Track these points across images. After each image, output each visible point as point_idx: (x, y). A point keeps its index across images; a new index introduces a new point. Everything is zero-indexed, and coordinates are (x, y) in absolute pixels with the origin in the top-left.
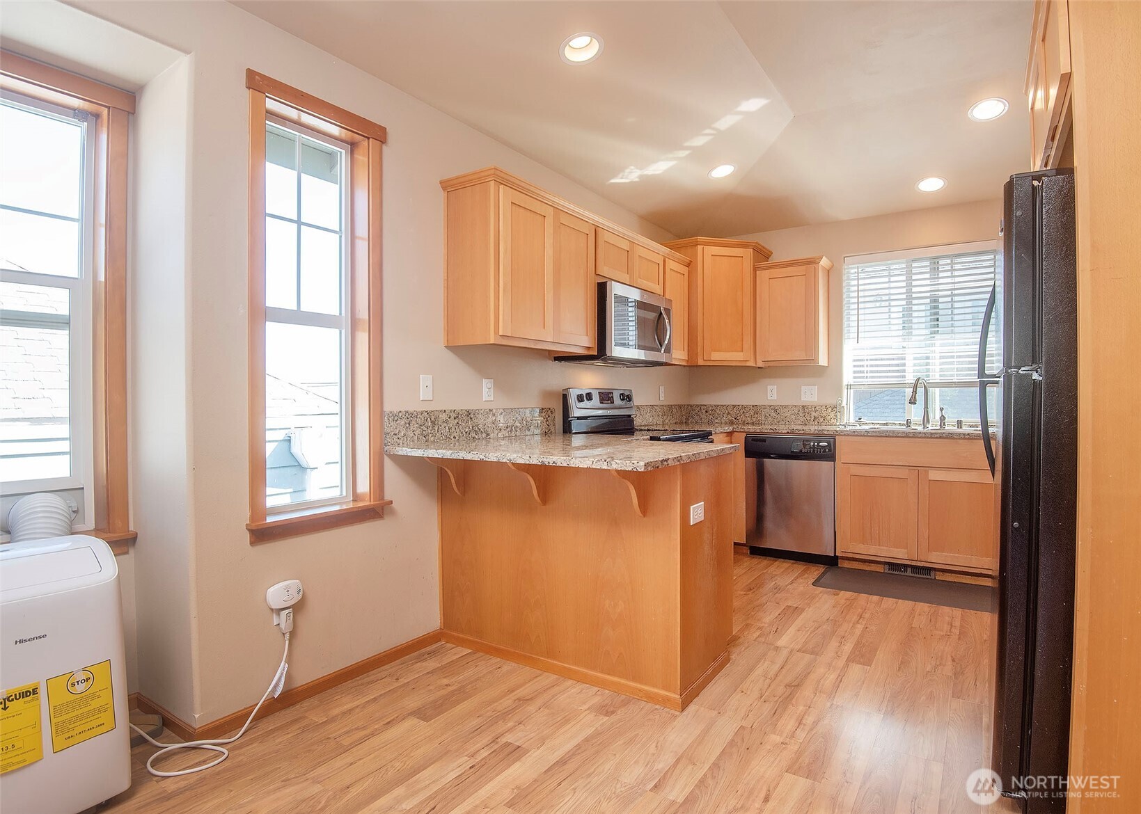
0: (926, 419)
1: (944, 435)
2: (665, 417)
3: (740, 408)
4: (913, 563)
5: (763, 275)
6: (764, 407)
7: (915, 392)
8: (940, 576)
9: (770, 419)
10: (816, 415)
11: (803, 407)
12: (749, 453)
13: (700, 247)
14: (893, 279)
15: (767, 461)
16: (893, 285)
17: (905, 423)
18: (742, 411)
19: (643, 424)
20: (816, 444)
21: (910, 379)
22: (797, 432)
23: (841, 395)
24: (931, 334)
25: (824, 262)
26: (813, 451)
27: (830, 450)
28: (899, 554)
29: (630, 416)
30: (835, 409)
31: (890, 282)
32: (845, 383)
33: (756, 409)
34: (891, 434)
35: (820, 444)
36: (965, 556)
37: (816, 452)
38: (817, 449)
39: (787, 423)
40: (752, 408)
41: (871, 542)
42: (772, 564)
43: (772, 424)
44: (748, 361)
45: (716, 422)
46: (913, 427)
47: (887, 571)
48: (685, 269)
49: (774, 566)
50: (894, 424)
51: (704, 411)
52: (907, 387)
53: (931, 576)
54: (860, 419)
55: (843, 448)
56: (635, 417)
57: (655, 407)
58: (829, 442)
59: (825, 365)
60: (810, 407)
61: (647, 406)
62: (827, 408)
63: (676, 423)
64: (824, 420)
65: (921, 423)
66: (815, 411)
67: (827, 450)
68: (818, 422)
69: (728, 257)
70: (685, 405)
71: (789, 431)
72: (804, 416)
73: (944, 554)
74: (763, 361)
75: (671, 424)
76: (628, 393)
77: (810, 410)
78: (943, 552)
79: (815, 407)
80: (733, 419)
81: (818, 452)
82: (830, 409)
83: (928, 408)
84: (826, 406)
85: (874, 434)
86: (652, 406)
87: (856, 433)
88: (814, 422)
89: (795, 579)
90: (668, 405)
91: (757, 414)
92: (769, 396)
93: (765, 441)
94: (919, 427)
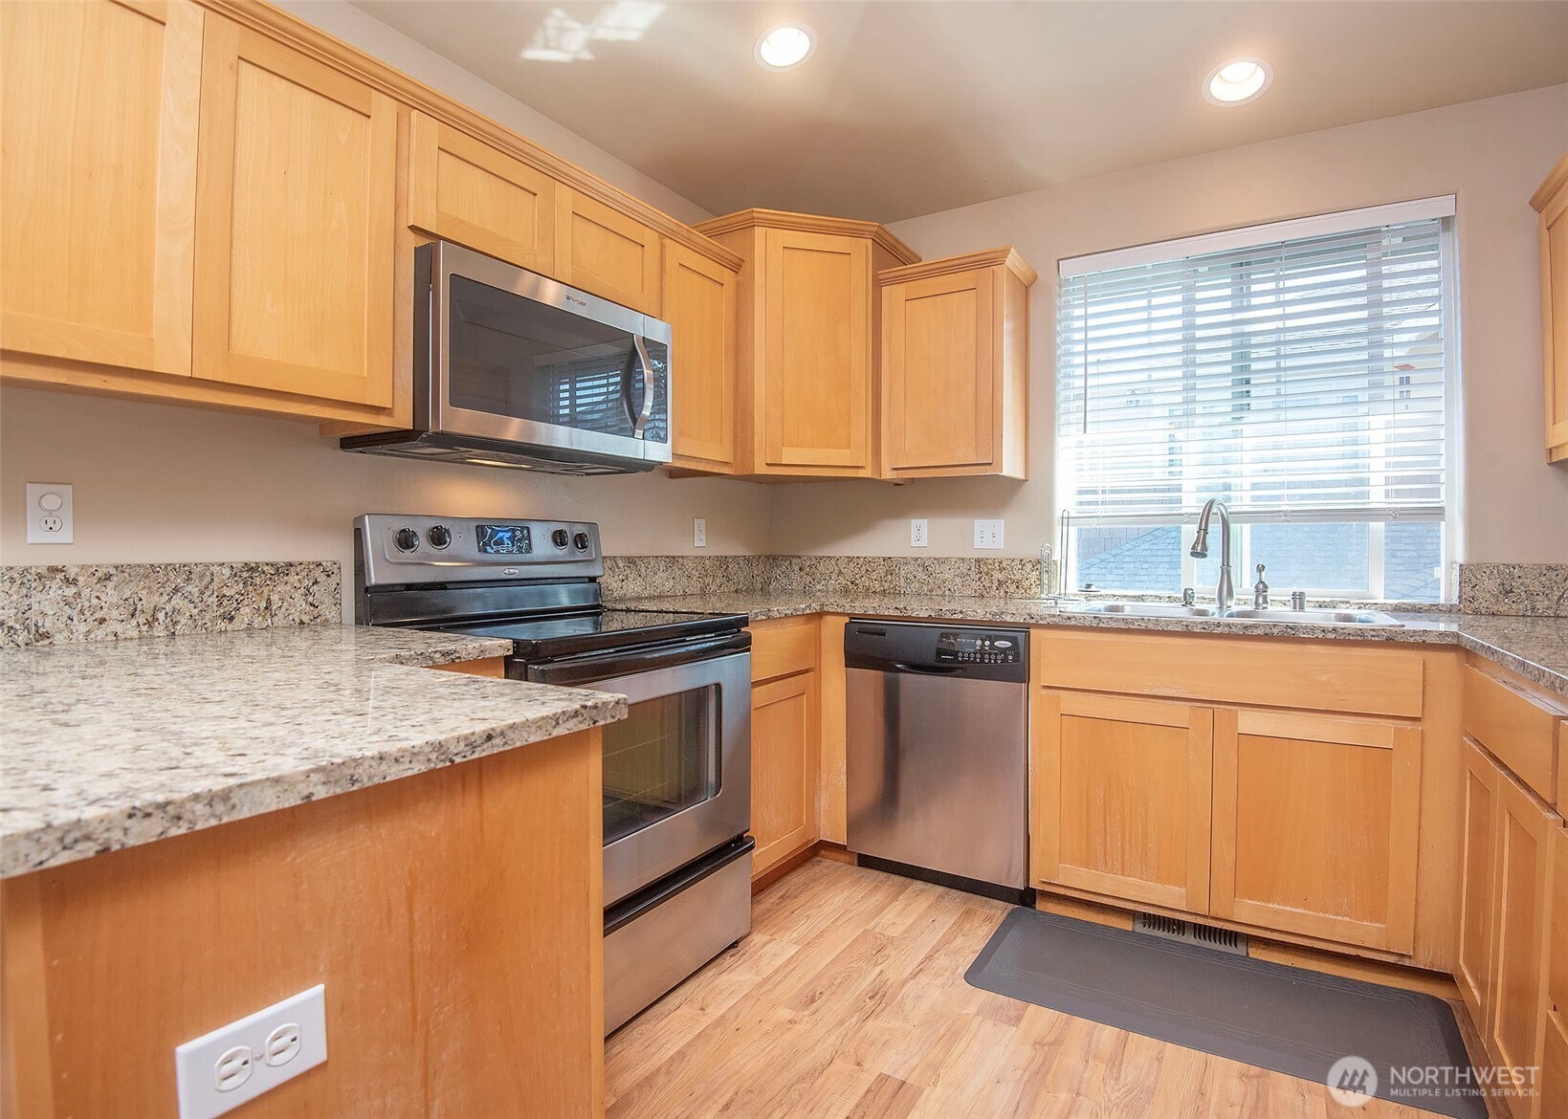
0: (1226, 589)
1: (1275, 631)
2: (709, 580)
3: (861, 561)
4: (1200, 921)
5: (893, 294)
6: (905, 561)
7: (1203, 531)
8: (1257, 953)
9: (914, 586)
10: (1002, 577)
11: (978, 561)
12: (855, 658)
13: (759, 231)
14: (1155, 301)
16: (1155, 314)
17: (1181, 595)
18: (864, 568)
19: (646, 594)
20: (987, 643)
21: (1192, 502)
22: (948, 616)
23: (1050, 538)
24: (1234, 410)
25: (1013, 260)
26: (981, 659)
27: (1016, 659)
28: (1168, 896)
29: (591, 579)
30: (1039, 566)
31: (1150, 320)
32: (1058, 514)
33: (890, 564)
34: (1151, 626)
35: (997, 643)
36: (1321, 915)
37: (986, 661)
38: (990, 654)
39: (947, 592)
40: (882, 563)
41: (1106, 865)
42: (896, 898)
43: (919, 594)
44: (861, 467)
45: (819, 587)
46: (1198, 607)
47: (1140, 928)
48: (728, 276)
49: (897, 906)
50: (1156, 597)
51: (797, 568)
52: (1185, 523)
53: (1240, 950)
54: (1089, 586)
55: (1047, 656)
56: (623, 580)
57: (680, 560)
58: (1013, 640)
59: (1019, 475)
60: (990, 561)
61: (657, 557)
62: (1024, 565)
63: (736, 591)
64: (1017, 587)
65: (1216, 596)
66: (1001, 570)
67: (1010, 657)
68: (1006, 592)
69: (819, 254)
70: (760, 557)
71: (933, 615)
72: (980, 579)
73: (1271, 905)
74: (894, 469)
75: (724, 592)
76: (579, 529)
77: (990, 567)
78: (1268, 902)
79: (1001, 563)
80: (849, 583)
81: (990, 661)
82: (1029, 566)
83: (1228, 565)
84: (1021, 560)
85: (1114, 625)
86: (673, 557)
87: (1073, 623)
88: (997, 591)
89: (929, 957)
90: (718, 557)
91: (892, 574)
92: (913, 538)
93: (884, 634)
94: (1212, 608)
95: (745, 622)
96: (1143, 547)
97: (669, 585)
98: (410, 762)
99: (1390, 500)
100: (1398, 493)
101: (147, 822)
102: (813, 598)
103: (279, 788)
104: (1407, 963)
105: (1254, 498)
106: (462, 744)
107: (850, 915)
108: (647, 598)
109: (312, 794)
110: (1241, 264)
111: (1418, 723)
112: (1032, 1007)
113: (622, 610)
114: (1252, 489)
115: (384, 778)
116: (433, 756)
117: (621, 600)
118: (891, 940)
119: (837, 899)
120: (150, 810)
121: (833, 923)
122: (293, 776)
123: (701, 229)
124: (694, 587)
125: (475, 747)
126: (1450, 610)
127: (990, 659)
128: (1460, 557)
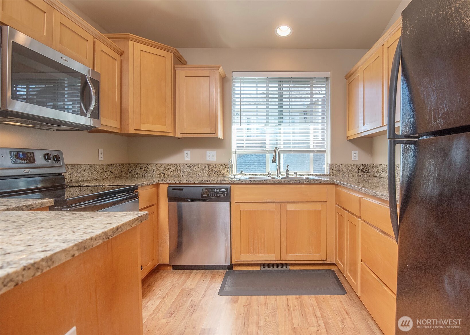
0: (279, 172)
1: (295, 182)
2: (105, 173)
3: (166, 165)
4: (278, 262)
5: (180, 74)
6: (183, 165)
7: (275, 155)
8: (292, 268)
9: (186, 173)
10: (215, 169)
11: (208, 165)
12: (171, 199)
13: (131, 42)
14: (259, 89)
15: (184, 204)
16: (259, 92)
17: (268, 174)
18: (167, 168)
19: (80, 179)
20: (218, 190)
21: (269, 147)
22: (205, 182)
23: (231, 157)
24: (279, 122)
25: (221, 70)
26: (217, 196)
27: (227, 194)
28: (270, 257)
29: (60, 174)
30: (227, 166)
32: (233, 150)
33: (177, 166)
34: (265, 182)
35: (221, 190)
36: (307, 254)
37: (218, 196)
38: (219, 194)
39: (198, 175)
40: (174, 166)
41: (254, 252)
42: (189, 277)
43: (188, 176)
44: (170, 132)
45: (149, 175)
46: (272, 177)
47: (262, 269)
48: (118, 57)
49: (190, 279)
50: (261, 174)
51: (139, 168)
52: (267, 153)
53: (287, 268)
54: (242, 172)
55: (237, 193)
56: (71, 174)
57: (94, 166)
58: (227, 189)
59: (222, 138)
60: (212, 165)
61: (84, 165)
62: (223, 166)
63: (115, 177)
64: (221, 173)
65: (276, 174)
66: (215, 168)
67: (226, 194)
68: (217, 174)
69: (154, 55)
70: (124, 164)
71: (200, 182)
72: (209, 170)
73: (295, 254)
74: (181, 134)
75: (111, 178)
76: (55, 153)
77: (212, 166)
78: (295, 253)
79: (215, 165)
80: (161, 173)
81: (219, 196)
82: (224, 166)
83: (279, 165)
84: (222, 164)
85: (255, 183)
86: (91, 165)
87: (244, 182)
88: (214, 174)
89: (206, 291)
90: (108, 164)
91: (178, 170)
92: (185, 157)
93: (183, 190)
94: (276, 177)
95: (136, 187)
96: (241, 160)
97: (89, 176)
98: (99, 239)
99: (315, 148)
100: (317, 146)
101: (29, 271)
102: (146, 179)
103: (66, 253)
104: (325, 262)
105: (284, 147)
106: (111, 232)
107: (175, 286)
108: (81, 181)
109: (74, 255)
110: (281, 82)
111: (326, 203)
112: (240, 297)
113: (76, 186)
114: (283, 144)
115: (92, 246)
116: (104, 237)
117: (70, 182)
118: (192, 290)
119: (169, 282)
120: (29, 267)
121: (170, 289)
122: (69, 248)
123: (108, 36)
124: (99, 176)
125: (114, 233)
126: (328, 175)
127: (219, 195)
128: (329, 162)
